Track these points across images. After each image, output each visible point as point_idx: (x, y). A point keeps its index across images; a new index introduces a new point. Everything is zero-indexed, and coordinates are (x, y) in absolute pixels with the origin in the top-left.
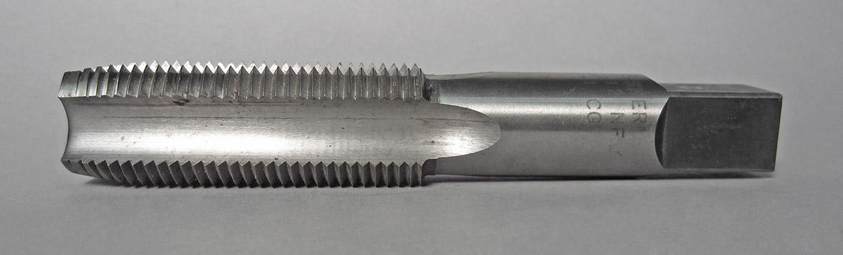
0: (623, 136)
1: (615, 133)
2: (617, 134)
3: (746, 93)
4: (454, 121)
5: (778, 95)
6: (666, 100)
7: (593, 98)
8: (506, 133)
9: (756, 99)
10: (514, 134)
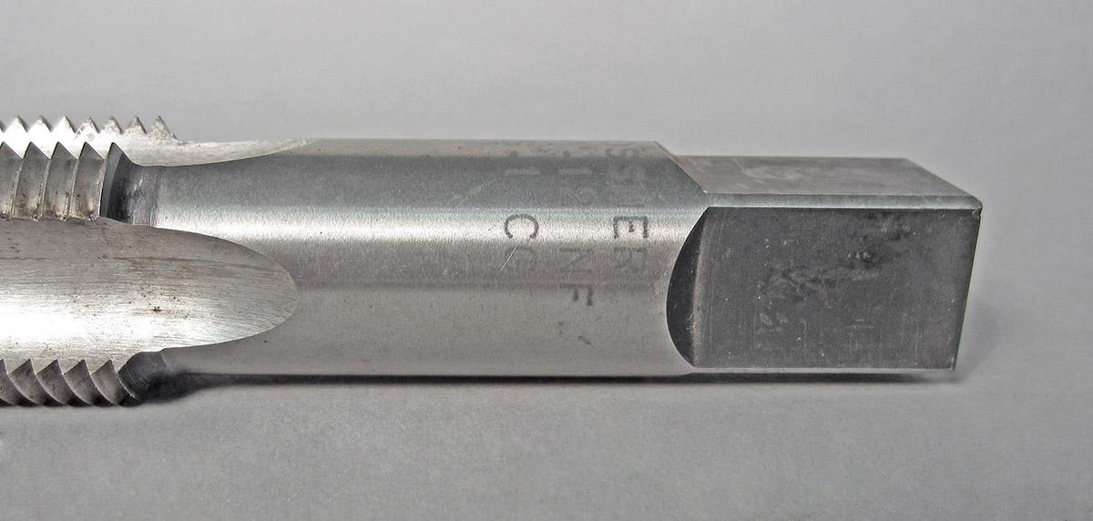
0: (590, 303)
1: (571, 294)
2: (576, 298)
3: (892, 197)
4: (198, 264)
5: (972, 199)
6: (697, 214)
7: (521, 211)
8: (309, 296)
9: (916, 213)
10: (330, 297)
